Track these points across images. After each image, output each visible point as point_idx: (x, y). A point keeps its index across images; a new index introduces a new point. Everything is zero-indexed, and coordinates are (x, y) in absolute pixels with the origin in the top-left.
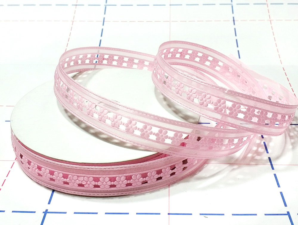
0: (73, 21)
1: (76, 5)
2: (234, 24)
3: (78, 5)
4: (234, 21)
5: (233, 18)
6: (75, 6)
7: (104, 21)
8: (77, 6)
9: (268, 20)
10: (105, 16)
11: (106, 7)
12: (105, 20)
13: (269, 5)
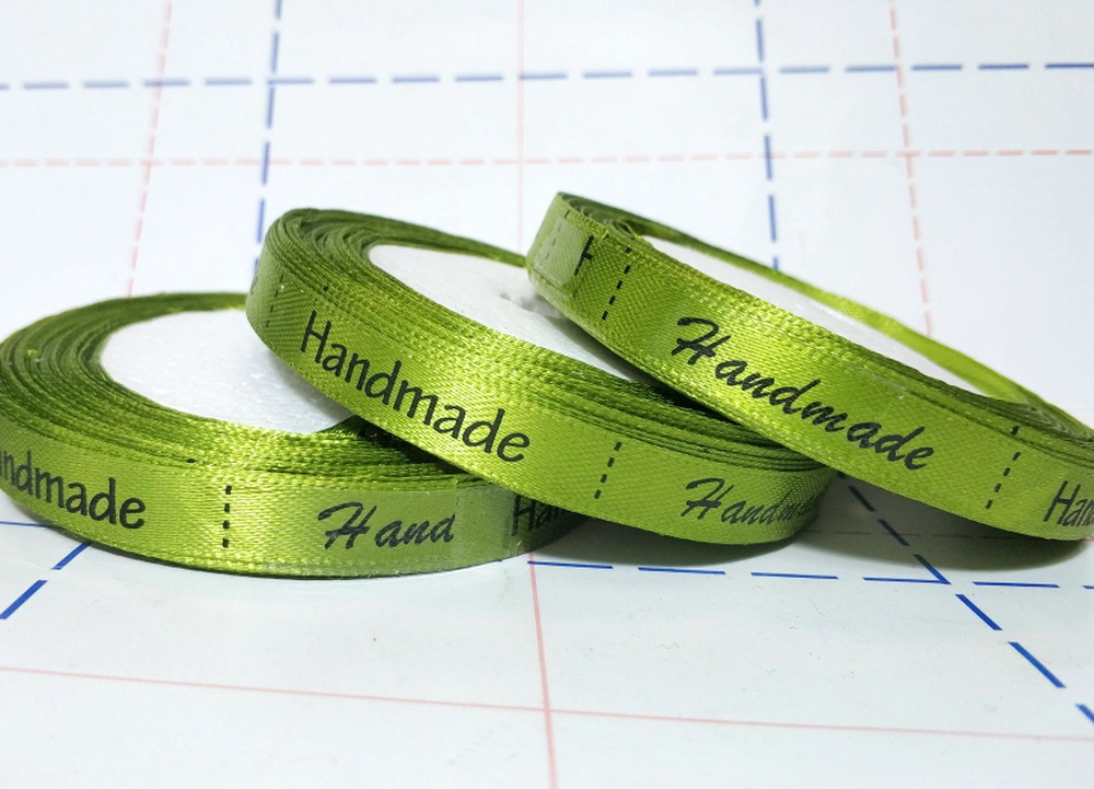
0: (148, 164)
1: (159, 84)
2: (770, 175)
3: (165, 83)
5: (767, 140)
6: (151, 91)
7: (266, 162)
8: (162, 88)
9: (899, 154)
10: (268, 135)
11: (272, 91)
12: (273, 155)
13: (907, 73)
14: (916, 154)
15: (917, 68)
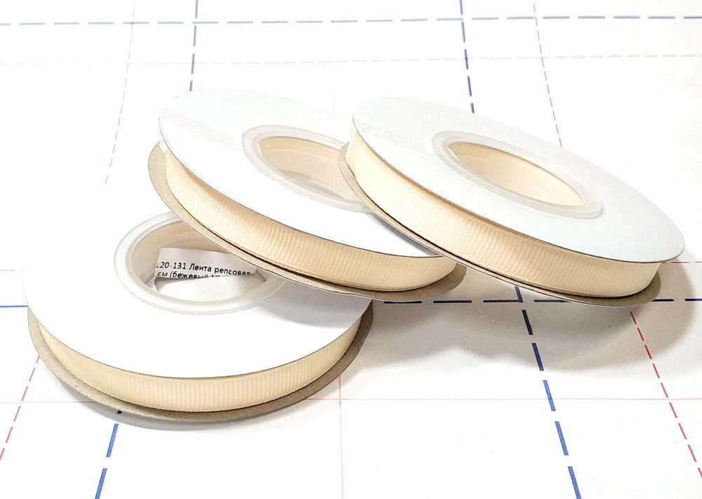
0: (128, 64)
1: (132, 23)
2: (467, 67)
3: (136, 23)
4: (466, 59)
5: (466, 51)
6: (131, 25)
7: (193, 63)
8: (134, 25)
9: (536, 58)
10: (194, 49)
11: (195, 27)
12: (195, 61)
13: (540, 20)
14: (548, 57)
15: (544, 18)
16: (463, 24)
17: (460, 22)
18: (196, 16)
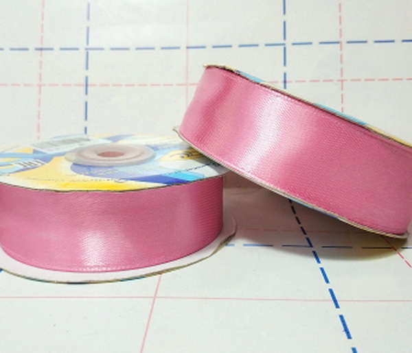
14: (346, 80)
15: (348, 42)
16: (285, 49)
17: (282, 47)
18: (88, 43)
